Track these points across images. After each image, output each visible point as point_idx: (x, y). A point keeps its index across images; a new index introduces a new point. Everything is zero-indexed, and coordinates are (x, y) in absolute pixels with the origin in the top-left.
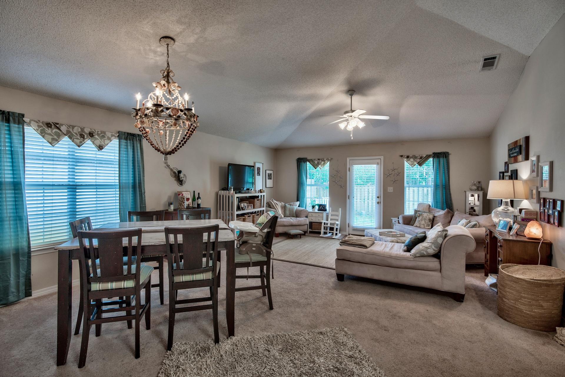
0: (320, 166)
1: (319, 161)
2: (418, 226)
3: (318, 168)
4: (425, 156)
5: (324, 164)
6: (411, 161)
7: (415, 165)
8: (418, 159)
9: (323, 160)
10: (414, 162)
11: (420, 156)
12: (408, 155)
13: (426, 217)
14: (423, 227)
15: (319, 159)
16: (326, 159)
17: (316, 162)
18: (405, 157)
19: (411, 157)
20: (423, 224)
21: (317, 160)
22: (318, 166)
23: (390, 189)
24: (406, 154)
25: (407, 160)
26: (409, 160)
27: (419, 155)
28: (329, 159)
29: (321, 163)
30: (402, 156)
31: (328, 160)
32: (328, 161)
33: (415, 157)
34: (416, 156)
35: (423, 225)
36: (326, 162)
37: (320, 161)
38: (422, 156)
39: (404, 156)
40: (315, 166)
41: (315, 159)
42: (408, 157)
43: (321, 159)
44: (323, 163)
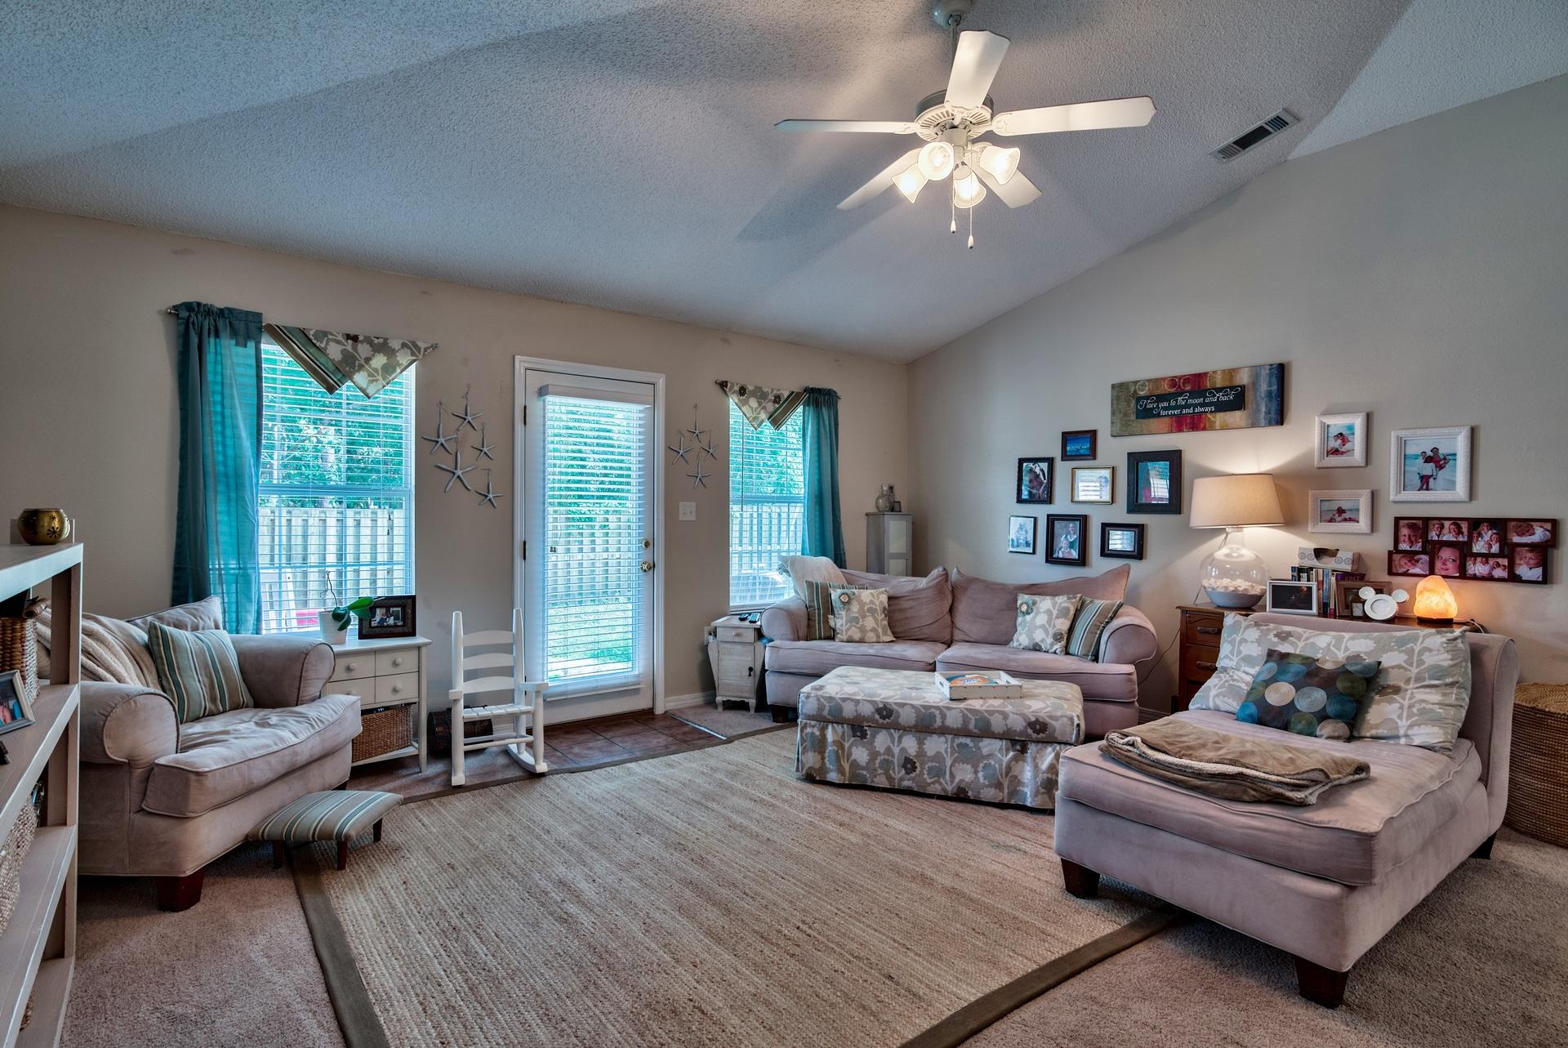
0: (361, 378)
1: (355, 349)
2: (857, 636)
3: (346, 390)
4: (786, 394)
5: (389, 370)
6: (752, 408)
7: (763, 421)
8: (769, 401)
9: (383, 347)
10: (759, 413)
11: (775, 392)
12: (742, 382)
13: (872, 602)
14: (874, 640)
15: (355, 339)
16: (404, 345)
17: (334, 352)
18: (736, 388)
19: (753, 394)
20: (874, 630)
21: (340, 338)
22: (348, 376)
23: (687, 511)
24: (736, 378)
25: (739, 400)
26: (745, 403)
27: (772, 390)
28: (422, 345)
29: (368, 360)
30: (723, 385)
31: (412, 347)
32: (413, 354)
33: (761, 395)
34: (765, 390)
35: (871, 630)
36: (403, 358)
37: (364, 350)
38: (779, 392)
39: (733, 385)
40: (330, 377)
41: (325, 334)
42: (742, 391)
43: (369, 341)
44: (379, 361)
